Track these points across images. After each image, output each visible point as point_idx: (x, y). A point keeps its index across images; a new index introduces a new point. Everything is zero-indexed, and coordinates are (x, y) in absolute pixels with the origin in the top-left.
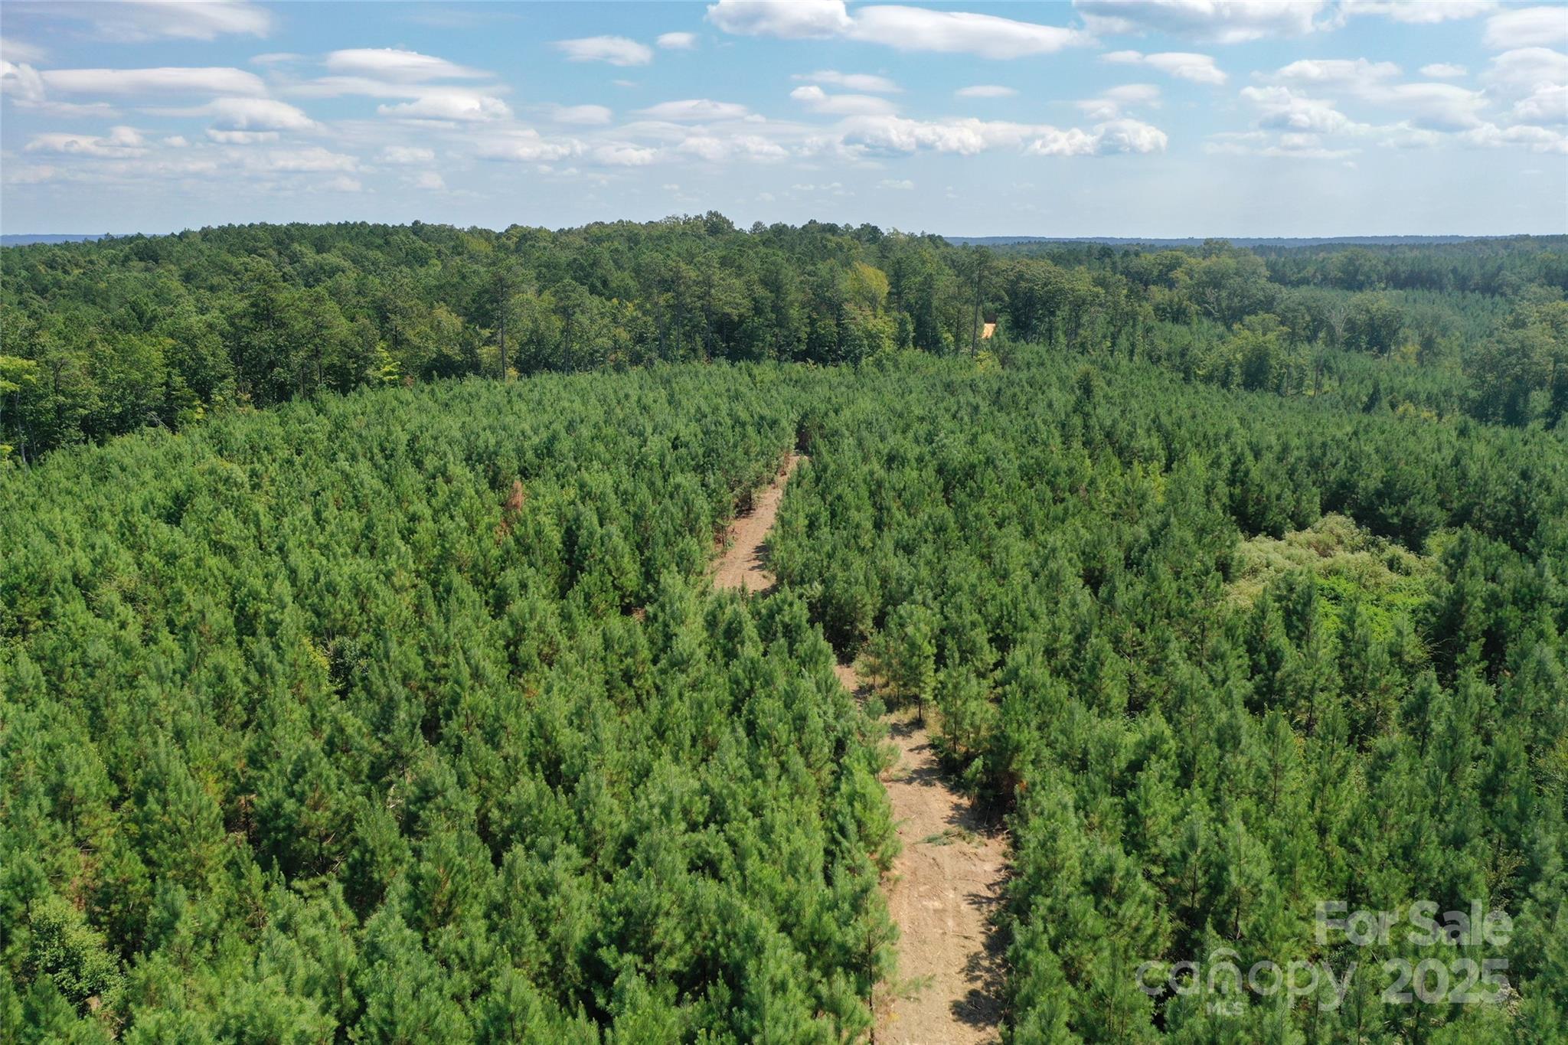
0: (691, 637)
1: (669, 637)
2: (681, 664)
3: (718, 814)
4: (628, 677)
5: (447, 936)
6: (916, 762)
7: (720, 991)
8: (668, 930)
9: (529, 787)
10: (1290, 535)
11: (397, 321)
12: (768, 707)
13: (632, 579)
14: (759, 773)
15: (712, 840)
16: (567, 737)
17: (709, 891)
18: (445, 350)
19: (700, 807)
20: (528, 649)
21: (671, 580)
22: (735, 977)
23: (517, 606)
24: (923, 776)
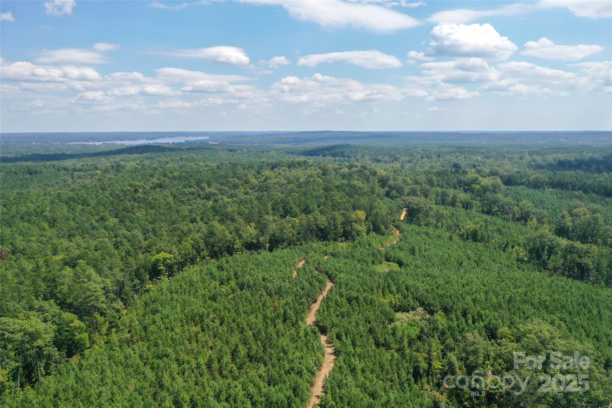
0: (302, 334)
1: (299, 333)
2: (300, 337)
3: (302, 358)
4: (293, 339)
5: (275, 369)
6: (331, 352)
7: (299, 374)
8: (296, 369)
9: (282, 354)
10: (410, 312)
11: (240, 232)
12: (310, 345)
13: (294, 321)
14: (307, 353)
15: (301, 361)
16: (286, 348)
17: (300, 366)
18: (253, 241)
19: (300, 357)
20: (280, 334)
21: (300, 322)
22: (301, 373)
23: (278, 327)
24: (331, 354)
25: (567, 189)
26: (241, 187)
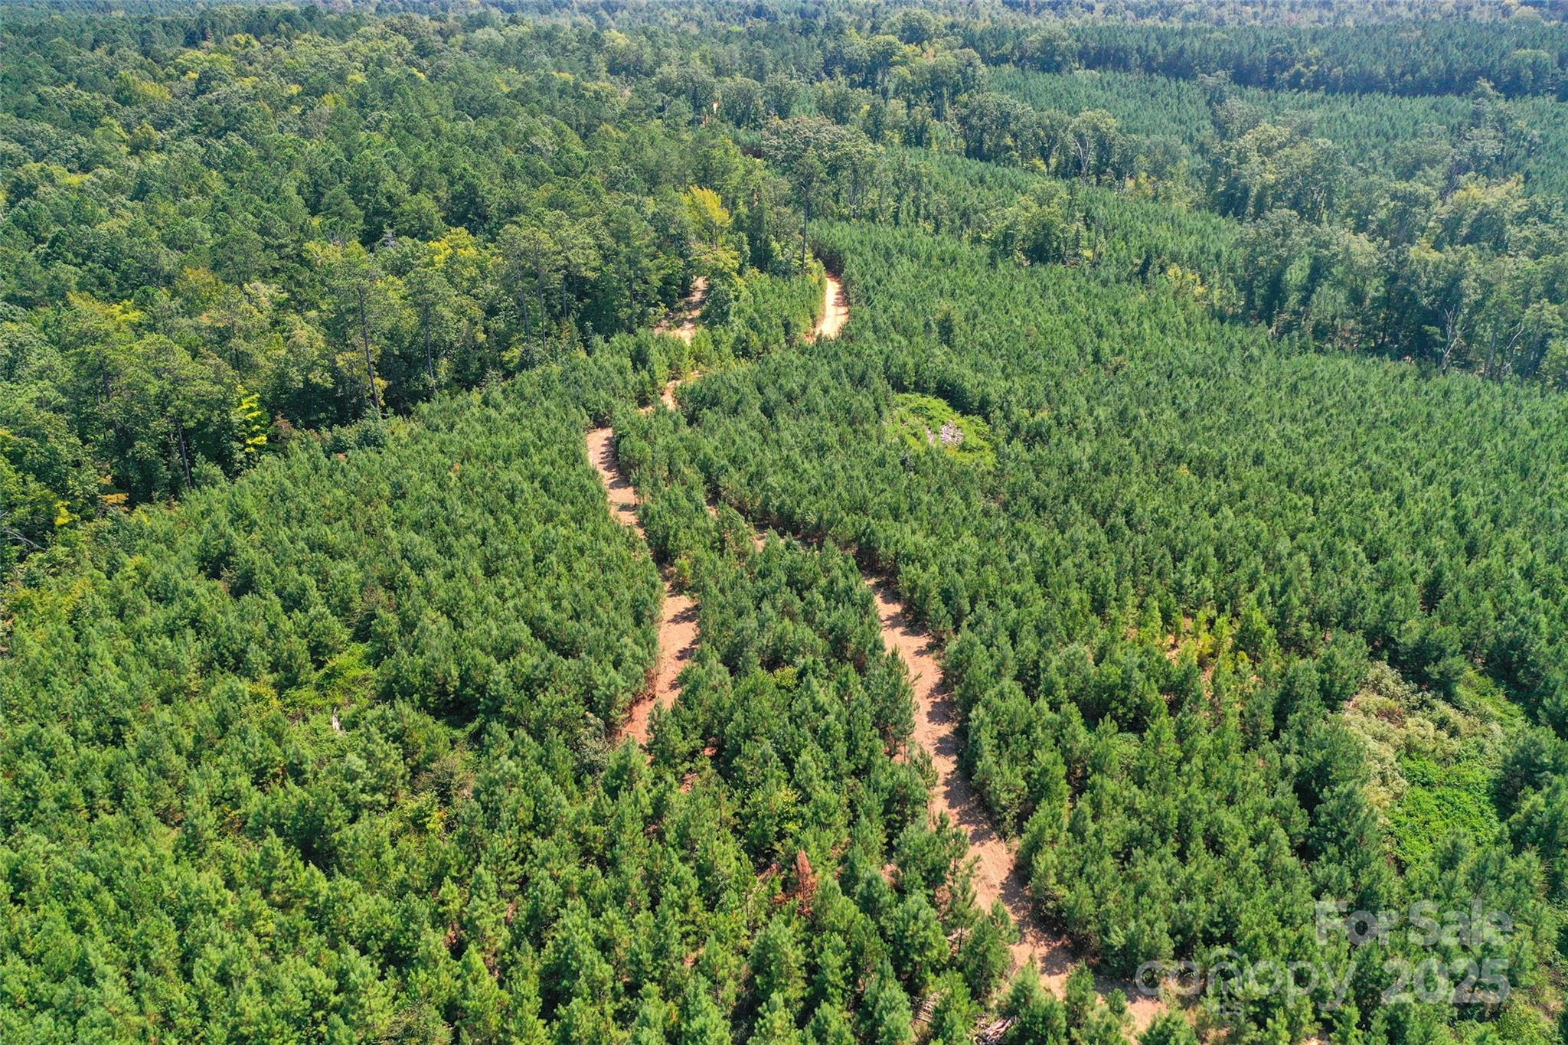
18: (313, 378)
25: (1127, 69)
26: (107, 120)
